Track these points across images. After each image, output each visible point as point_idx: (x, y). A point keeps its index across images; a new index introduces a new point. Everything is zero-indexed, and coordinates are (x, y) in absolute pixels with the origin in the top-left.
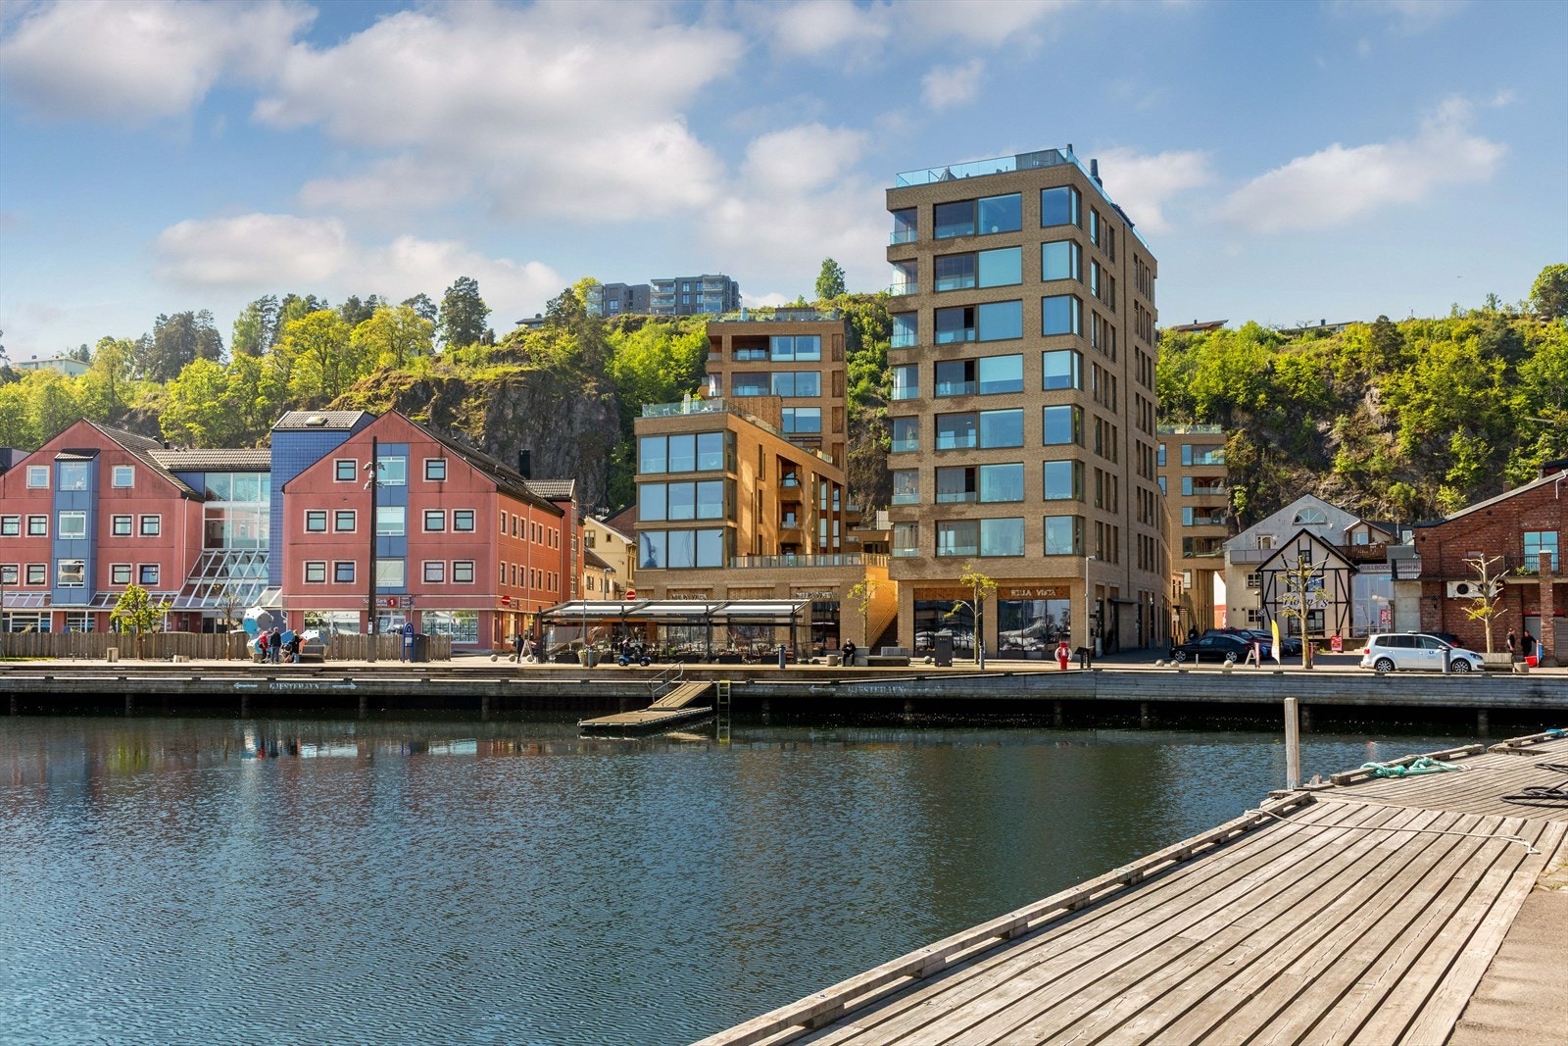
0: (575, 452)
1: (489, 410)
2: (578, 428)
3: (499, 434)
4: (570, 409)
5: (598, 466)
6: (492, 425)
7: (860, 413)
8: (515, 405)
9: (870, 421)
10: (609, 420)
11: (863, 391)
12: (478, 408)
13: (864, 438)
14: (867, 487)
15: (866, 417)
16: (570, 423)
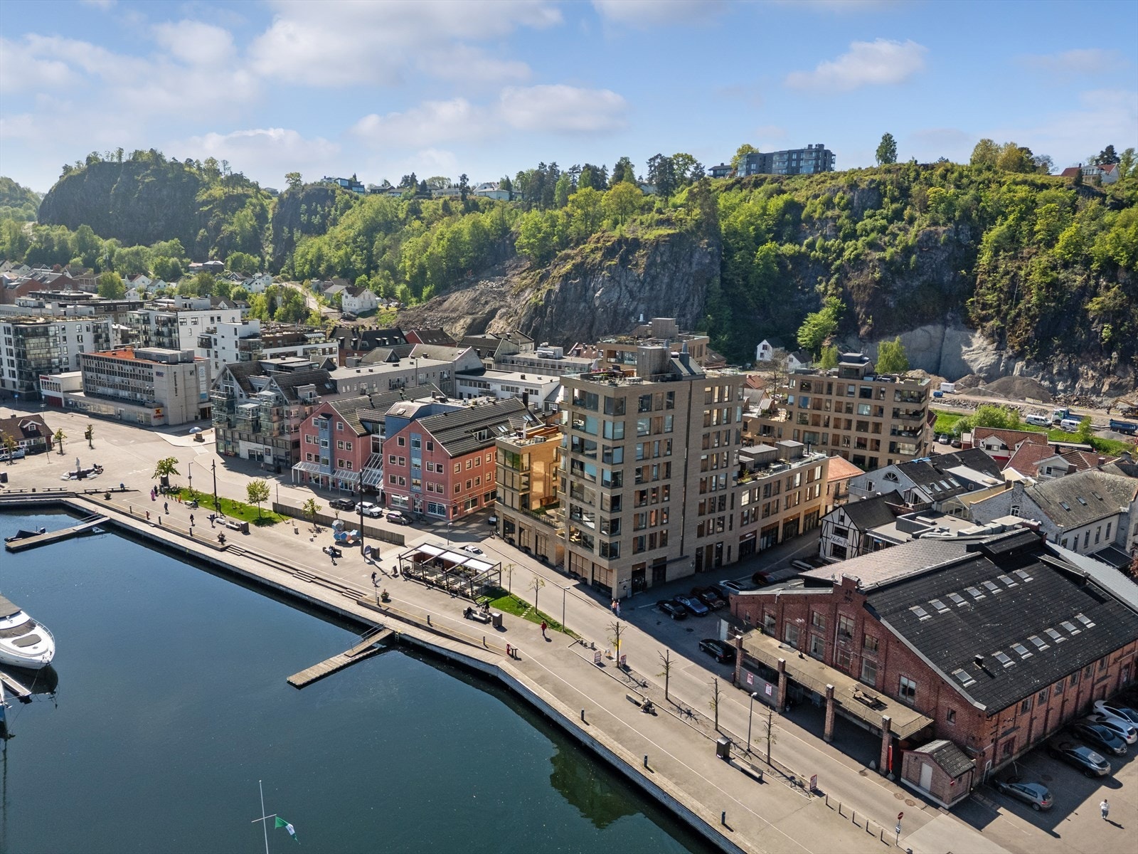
0: (691, 282)
1: (648, 258)
2: (695, 268)
3: (652, 271)
4: (691, 256)
5: (702, 290)
6: (649, 266)
7: (866, 255)
8: (662, 255)
9: (870, 261)
10: (712, 263)
11: (872, 240)
12: (643, 256)
13: (865, 272)
14: (862, 303)
15: (869, 258)
16: (691, 264)
